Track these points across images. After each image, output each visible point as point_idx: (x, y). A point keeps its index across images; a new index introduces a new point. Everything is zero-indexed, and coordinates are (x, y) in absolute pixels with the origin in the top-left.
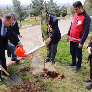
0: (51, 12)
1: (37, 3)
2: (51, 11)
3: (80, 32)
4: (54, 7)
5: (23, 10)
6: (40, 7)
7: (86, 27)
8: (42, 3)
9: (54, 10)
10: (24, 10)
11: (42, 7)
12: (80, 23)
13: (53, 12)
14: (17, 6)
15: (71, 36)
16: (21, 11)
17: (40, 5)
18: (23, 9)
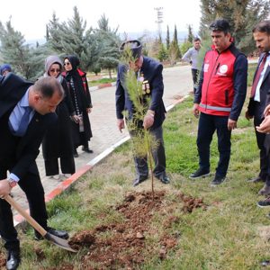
0: (105, 58)
1: (66, 35)
2: (107, 54)
3: (227, 91)
4: (112, 45)
5: (31, 56)
6: (76, 47)
7: (238, 79)
8: (81, 33)
9: (112, 52)
10: (35, 58)
11: (83, 45)
12: (224, 69)
13: (111, 59)
14: (13, 45)
15: (206, 103)
16: (26, 59)
17: (76, 39)
18: (31, 53)
